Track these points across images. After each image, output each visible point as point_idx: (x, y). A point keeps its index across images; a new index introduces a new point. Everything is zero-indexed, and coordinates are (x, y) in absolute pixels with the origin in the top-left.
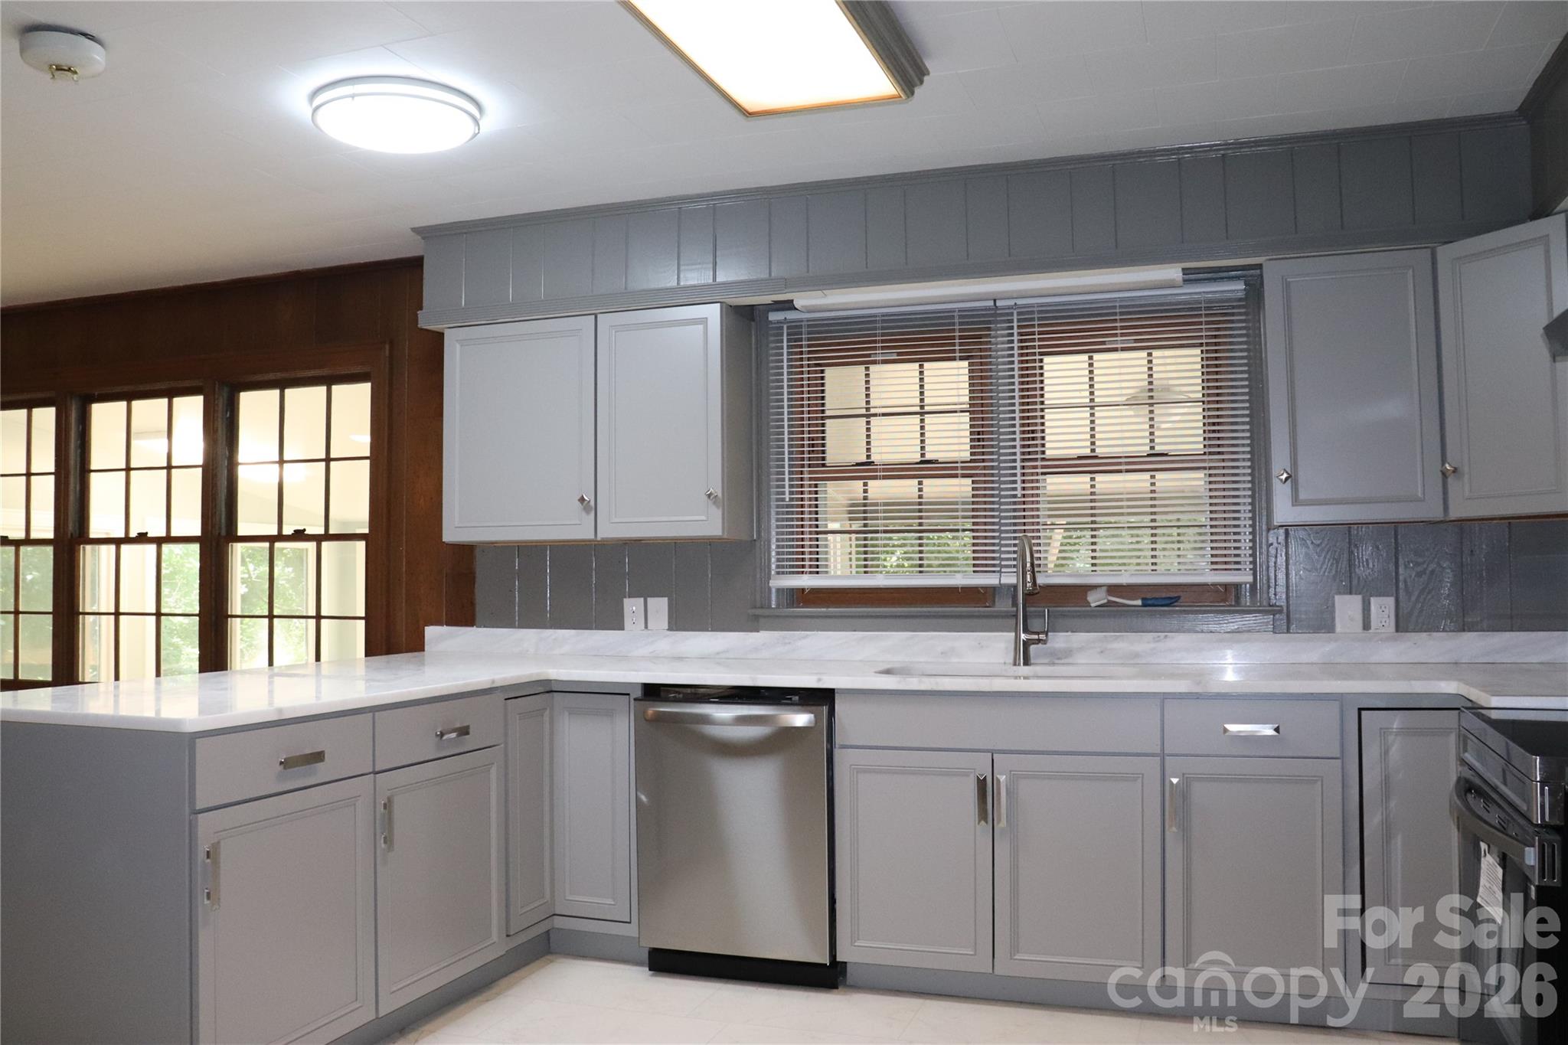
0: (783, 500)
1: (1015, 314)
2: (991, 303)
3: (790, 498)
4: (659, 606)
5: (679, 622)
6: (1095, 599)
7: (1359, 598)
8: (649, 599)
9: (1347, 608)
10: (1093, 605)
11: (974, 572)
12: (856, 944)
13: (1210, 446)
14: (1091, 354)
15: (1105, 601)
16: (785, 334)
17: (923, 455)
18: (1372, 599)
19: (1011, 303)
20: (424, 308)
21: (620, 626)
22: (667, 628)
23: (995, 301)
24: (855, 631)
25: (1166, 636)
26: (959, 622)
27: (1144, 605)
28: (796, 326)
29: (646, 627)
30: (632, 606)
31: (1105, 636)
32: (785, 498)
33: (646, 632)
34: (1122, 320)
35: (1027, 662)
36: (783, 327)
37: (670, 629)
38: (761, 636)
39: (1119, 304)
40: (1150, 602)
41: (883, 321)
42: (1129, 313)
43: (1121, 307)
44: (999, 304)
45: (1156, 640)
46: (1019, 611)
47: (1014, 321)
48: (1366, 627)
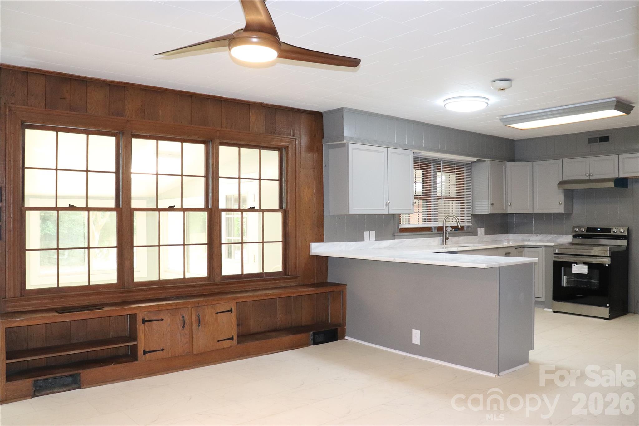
4: (373, 233)
5: (379, 237)
7: (481, 228)
8: (370, 231)
9: (479, 230)
10: (448, 231)
13: (457, 196)
15: (451, 230)
18: (483, 229)
19: (441, 159)
21: (364, 240)
22: (375, 240)
27: (454, 231)
29: (370, 240)
30: (366, 233)
31: (452, 238)
33: (370, 242)
35: (446, 244)
37: (376, 240)
38: (396, 241)
39: (455, 163)
40: (456, 230)
41: (420, 159)
42: (457, 165)
43: (456, 163)
44: (439, 159)
45: (459, 238)
46: (443, 232)
47: (441, 163)
48: (481, 234)
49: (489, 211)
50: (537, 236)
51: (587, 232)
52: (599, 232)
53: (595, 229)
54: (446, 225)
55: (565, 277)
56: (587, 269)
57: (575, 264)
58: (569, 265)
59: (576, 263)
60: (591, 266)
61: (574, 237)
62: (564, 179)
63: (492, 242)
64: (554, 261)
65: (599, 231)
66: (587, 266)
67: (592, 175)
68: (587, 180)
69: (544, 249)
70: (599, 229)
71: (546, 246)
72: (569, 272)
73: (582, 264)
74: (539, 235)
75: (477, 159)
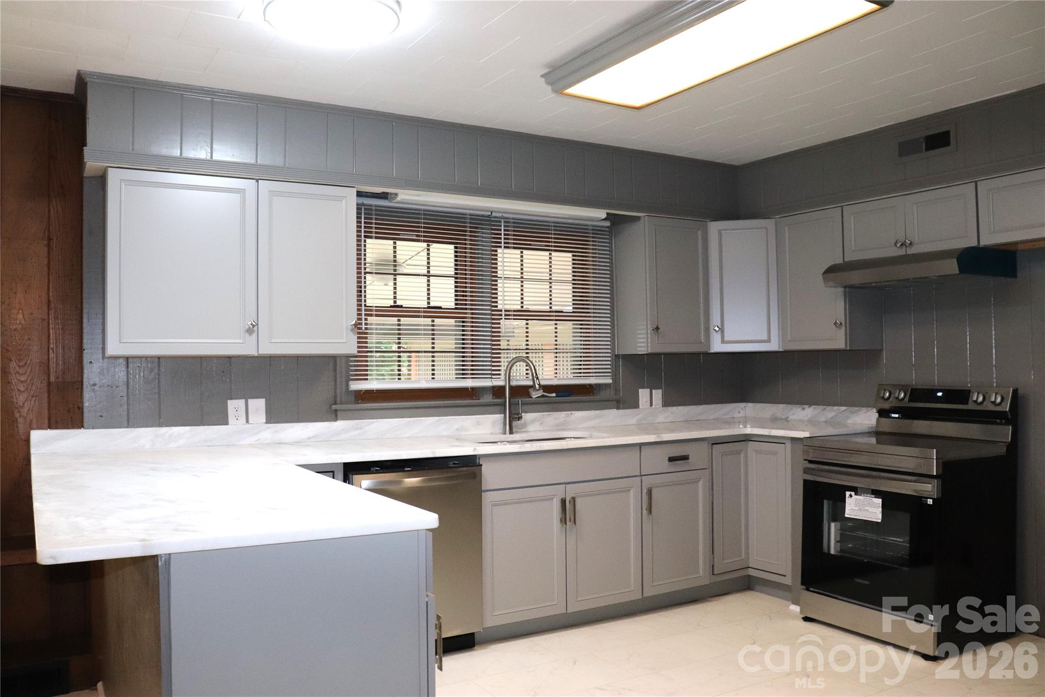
0: (361, 329)
1: (503, 222)
2: (490, 214)
3: (365, 328)
4: (258, 405)
5: (273, 416)
6: (535, 395)
7: (649, 390)
8: (249, 400)
9: (644, 394)
10: (534, 397)
11: (456, 378)
12: (494, 614)
13: (576, 308)
14: (522, 250)
15: (541, 394)
16: (363, 214)
17: (429, 303)
18: (653, 391)
19: (500, 215)
20: (87, 145)
21: (226, 423)
22: (265, 421)
23: (492, 212)
24: (403, 417)
25: (571, 414)
26: (464, 409)
27: (557, 396)
28: (382, 210)
29: (247, 421)
30: (235, 406)
31: (543, 415)
32: (362, 328)
33: (248, 426)
34: (555, 234)
35: (511, 432)
36: (361, 208)
37: (267, 422)
38: (340, 424)
39: (553, 224)
40: (560, 394)
41: (425, 214)
42: (558, 230)
43: (554, 226)
44: (494, 214)
45: (567, 416)
46: (505, 401)
47: (501, 226)
48: (651, 405)
49: (648, 347)
50: (804, 409)
51: (909, 401)
52: (940, 403)
53: (928, 394)
54: (511, 384)
55: (833, 525)
56: (880, 509)
57: (853, 493)
58: (838, 495)
59: (856, 490)
60: (890, 502)
61: (883, 413)
62: (846, 260)
63: (689, 423)
64: (805, 481)
65: (939, 400)
66: (879, 501)
67: (911, 244)
68: (900, 257)
69: (789, 444)
70: (940, 394)
71: (793, 439)
72: (838, 513)
73: (867, 493)
74: (807, 406)
75: (608, 214)
